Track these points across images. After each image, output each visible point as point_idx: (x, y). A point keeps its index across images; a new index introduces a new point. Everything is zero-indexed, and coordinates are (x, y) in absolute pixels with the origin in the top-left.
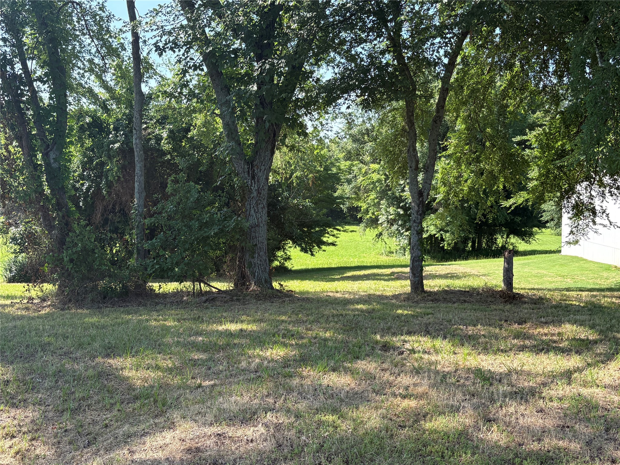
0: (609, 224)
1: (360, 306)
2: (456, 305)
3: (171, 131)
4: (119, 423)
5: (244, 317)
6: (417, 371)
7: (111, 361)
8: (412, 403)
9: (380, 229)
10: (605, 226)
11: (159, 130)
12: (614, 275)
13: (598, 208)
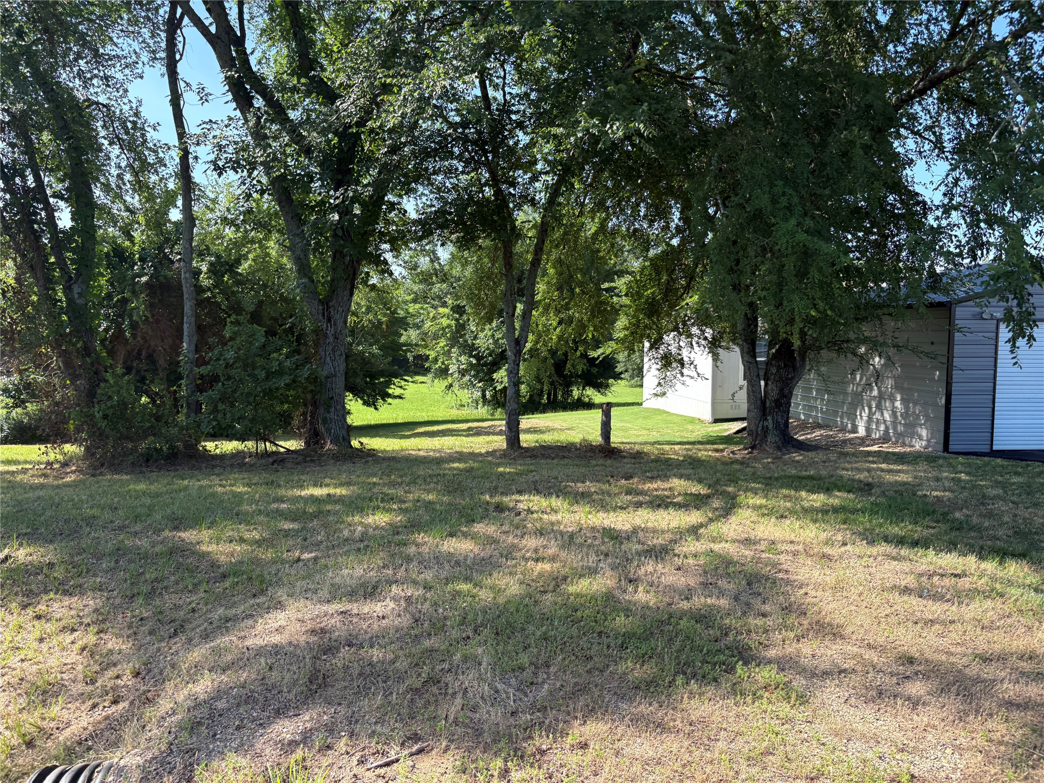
0: (696, 376)
1: (456, 465)
2: (555, 461)
3: (211, 264)
4: (209, 607)
5: (327, 481)
6: (541, 533)
7: (183, 535)
8: (547, 567)
9: (450, 380)
10: (692, 378)
11: (197, 262)
12: (698, 427)
13: (686, 359)
